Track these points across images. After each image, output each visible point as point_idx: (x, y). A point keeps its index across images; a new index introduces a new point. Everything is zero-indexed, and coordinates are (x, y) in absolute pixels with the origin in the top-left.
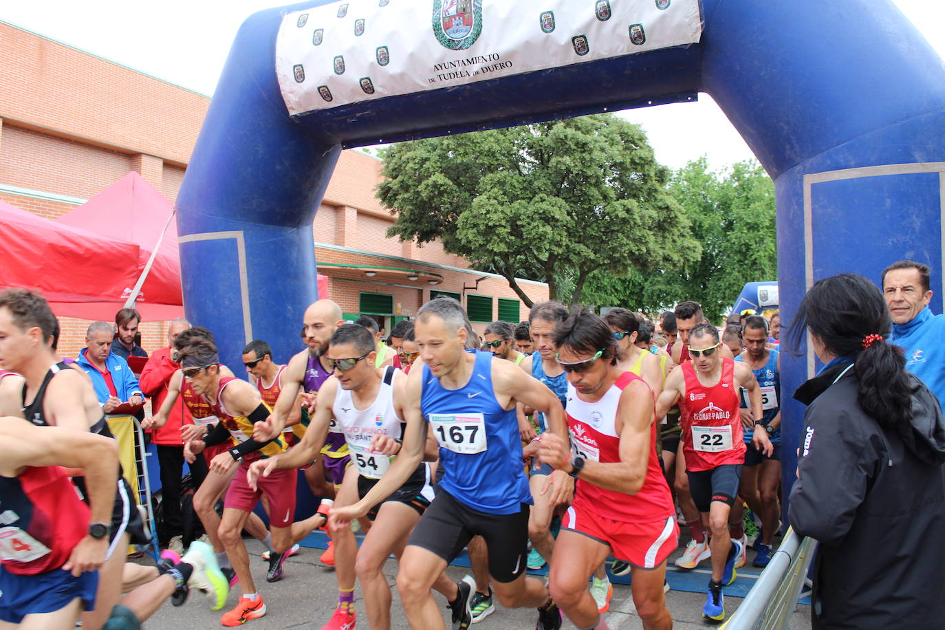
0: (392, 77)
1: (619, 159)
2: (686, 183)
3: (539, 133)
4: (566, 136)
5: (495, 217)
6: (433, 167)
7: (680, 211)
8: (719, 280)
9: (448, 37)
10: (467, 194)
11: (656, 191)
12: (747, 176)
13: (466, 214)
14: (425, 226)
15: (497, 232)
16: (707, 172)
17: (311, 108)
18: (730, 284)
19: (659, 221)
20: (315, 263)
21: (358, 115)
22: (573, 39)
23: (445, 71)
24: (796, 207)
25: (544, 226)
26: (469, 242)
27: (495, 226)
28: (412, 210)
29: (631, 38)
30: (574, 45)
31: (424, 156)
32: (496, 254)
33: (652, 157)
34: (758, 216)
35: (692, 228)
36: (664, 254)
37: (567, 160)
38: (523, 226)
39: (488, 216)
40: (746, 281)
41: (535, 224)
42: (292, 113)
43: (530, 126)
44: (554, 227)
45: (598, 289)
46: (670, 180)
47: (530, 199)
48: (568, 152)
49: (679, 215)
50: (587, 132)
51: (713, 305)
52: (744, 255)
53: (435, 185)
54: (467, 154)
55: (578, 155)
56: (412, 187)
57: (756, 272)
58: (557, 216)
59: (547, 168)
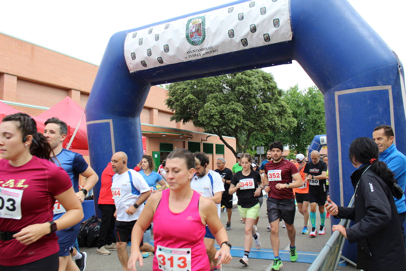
0: (170, 57)
1: (263, 87)
2: (290, 96)
3: (231, 77)
4: (242, 78)
5: (213, 111)
6: (188, 91)
7: (288, 107)
8: (304, 134)
9: (192, 41)
10: (202, 103)
11: (278, 99)
12: (314, 92)
13: (202, 110)
14: (186, 116)
15: (214, 117)
16: (298, 91)
17: (138, 70)
18: (309, 136)
19: (279, 111)
20: (141, 132)
21: (157, 72)
22: (242, 40)
23: (191, 54)
24: (332, 104)
25: (233, 114)
26: (203, 122)
27: (213, 115)
28: (180, 109)
29: (264, 39)
30: (242, 42)
31: (184, 87)
32: (214, 126)
33: (276, 86)
34: (320, 108)
35: (293, 113)
36: (281, 124)
37: (242, 87)
38: (225, 115)
39: (211, 111)
40: (315, 135)
41: (230, 113)
42: (131, 72)
43: (227, 75)
44: (237, 115)
45: (256, 139)
46: (284, 95)
47: (228, 104)
48: (242, 84)
49: (287, 109)
50: (250, 77)
51: (302, 145)
52: (315, 124)
53: (189, 99)
54: (202, 86)
55: (247, 86)
56: (180, 100)
57: (319, 131)
58: (239, 110)
59: (234, 91)
